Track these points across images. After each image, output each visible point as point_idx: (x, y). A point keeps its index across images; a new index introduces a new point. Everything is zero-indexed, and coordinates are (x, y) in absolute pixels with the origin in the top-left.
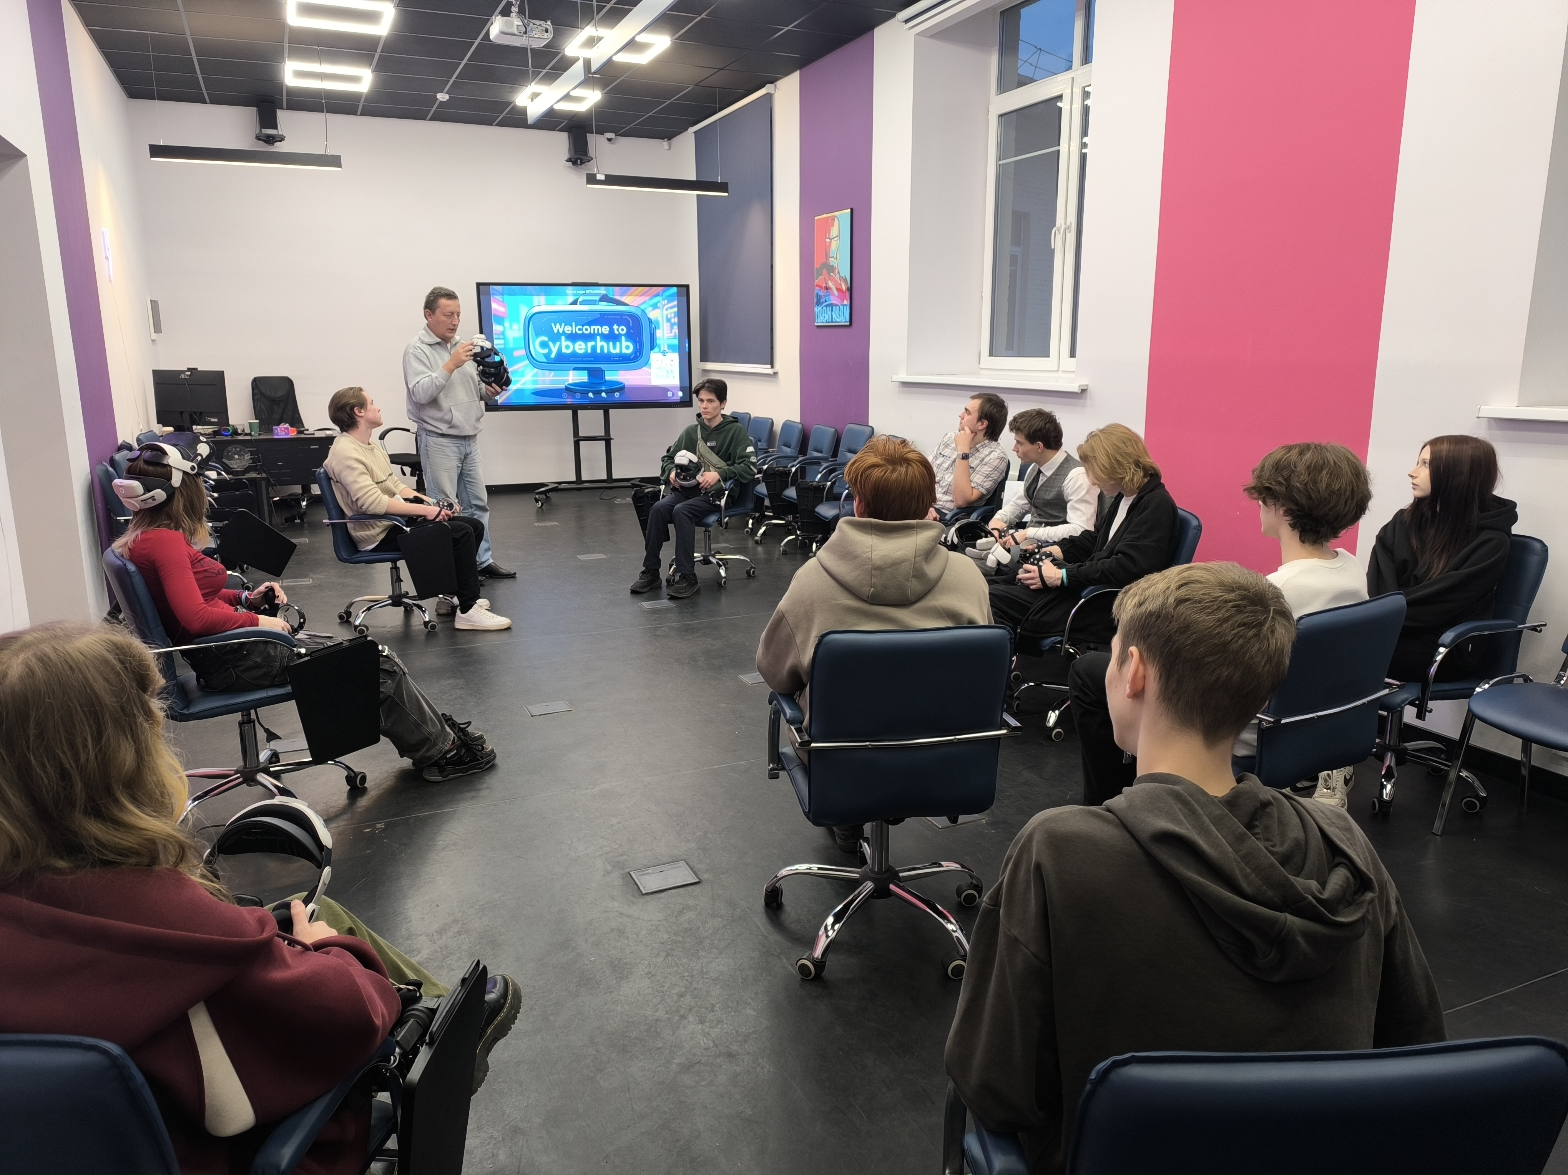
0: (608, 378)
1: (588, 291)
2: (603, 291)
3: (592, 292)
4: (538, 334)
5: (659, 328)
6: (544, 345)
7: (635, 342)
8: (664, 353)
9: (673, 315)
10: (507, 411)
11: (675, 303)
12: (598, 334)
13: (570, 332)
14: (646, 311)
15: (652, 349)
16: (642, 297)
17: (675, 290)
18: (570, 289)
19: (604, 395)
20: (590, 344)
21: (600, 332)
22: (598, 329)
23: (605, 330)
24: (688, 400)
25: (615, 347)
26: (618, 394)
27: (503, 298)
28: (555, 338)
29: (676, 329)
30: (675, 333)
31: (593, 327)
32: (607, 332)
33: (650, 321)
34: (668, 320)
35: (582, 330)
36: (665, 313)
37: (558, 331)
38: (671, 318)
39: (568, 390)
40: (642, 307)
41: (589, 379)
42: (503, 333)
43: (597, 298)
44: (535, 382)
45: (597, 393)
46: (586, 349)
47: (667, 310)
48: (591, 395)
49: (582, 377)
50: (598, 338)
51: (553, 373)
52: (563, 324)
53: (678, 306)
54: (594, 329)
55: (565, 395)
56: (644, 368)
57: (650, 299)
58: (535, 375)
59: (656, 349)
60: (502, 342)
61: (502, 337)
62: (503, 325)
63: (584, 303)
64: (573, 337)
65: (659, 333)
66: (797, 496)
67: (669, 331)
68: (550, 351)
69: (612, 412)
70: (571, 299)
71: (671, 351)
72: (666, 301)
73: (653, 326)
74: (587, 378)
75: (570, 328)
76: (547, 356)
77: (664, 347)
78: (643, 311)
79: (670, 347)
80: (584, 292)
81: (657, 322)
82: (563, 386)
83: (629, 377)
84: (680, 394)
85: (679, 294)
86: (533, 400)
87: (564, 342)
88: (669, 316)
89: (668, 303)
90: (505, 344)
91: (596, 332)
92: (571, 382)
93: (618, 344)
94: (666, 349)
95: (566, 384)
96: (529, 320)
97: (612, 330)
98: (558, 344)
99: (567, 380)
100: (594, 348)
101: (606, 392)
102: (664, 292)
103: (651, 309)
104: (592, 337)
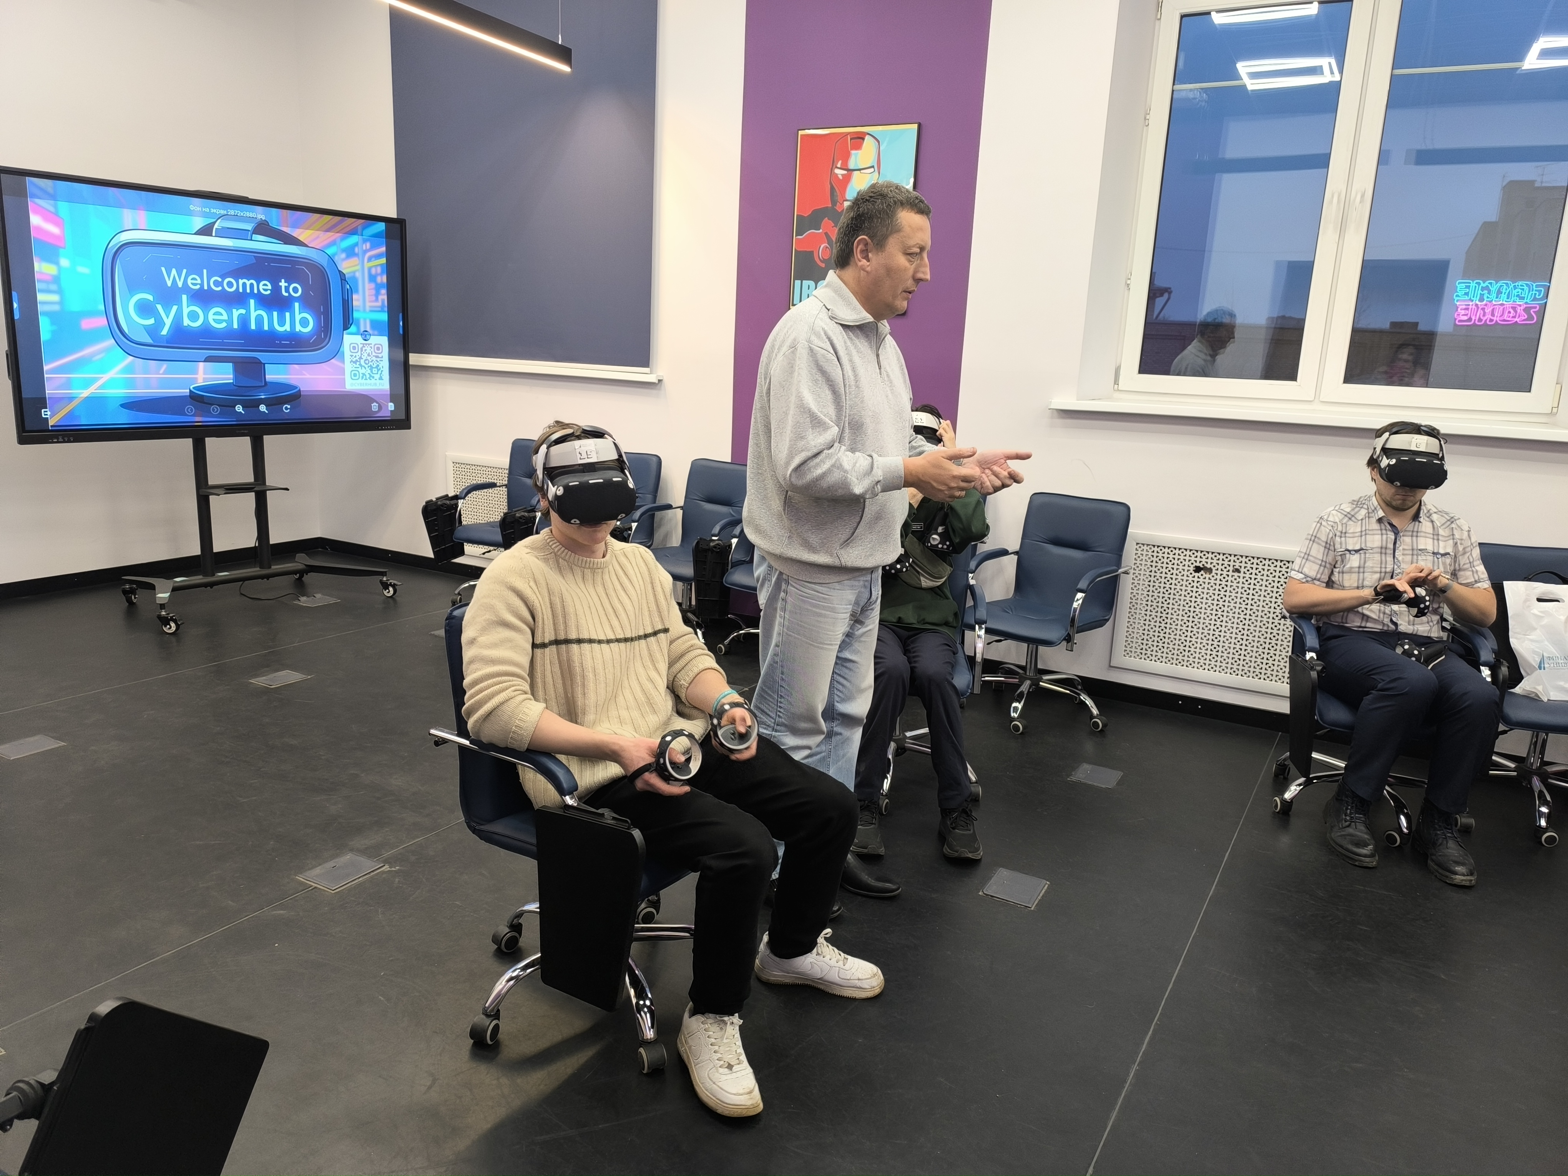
0: (269, 377)
1: (232, 212)
2: (259, 213)
3: (238, 213)
4: (133, 287)
5: (357, 291)
6: (145, 309)
7: (317, 315)
8: (365, 335)
9: (379, 270)
10: (69, 441)
11: (384, 249)
12: (252, 295)
13: (198, 287)
14: (336, 259)
15: (346, 326)
16: (330, 234)
17: (381, 226)
18: (196, 204)
19: (263, 408)
20: (236, 313)
21: (256, 291)
22: (252, 285)
23: (265, 287)
24: (403, 417)
25: (282, 322)
26: (289, 407)
27: (56, 207)
28: (170, 296)
29: (383, 296)
30: (383, 301)
31: (241, 282)
32: (269, 292)
33: (342, 277)
34: (372, 278)
35: (221, 284)
37: (174, 281)
38: (376, 275)
39: (197, 399)
40: (330, 251)
41: (236, 378)
42: (56, 280)
43: (249, 227)
44: (131, 383)
45: (250, 404)
46: (230, 321)
47: (370, 259)
48: (239, 408)
49: (222, 374)
50: (252, 302)
51: (165, 365)
52: (185, 271)
53: (389, 254)
54: (244, 285)
55: (189, 408)
56: (333, 361)
57: (343, 239)
58: (129, 369)
59: (353, 329)
60: (55, 298)
61: (53, 287)
62: (57, 263)
63: (224, 233)
64: (204, 298)
65: (357, 300)
67: (374, 298)
68: (160, 323)
69: (270, 440)
70: (199, 223)
71: (376, 333)
72: (368, 245)
73: (348, 287)
74: (232, 376)
75: (189, 282)
76: (153, 331)
77: (365, 325)
78: (331, 259)
79: (375, 324)
80: (223, 212)
81: (355, 279)
82: (185, 392)
83: (308, 376)
84: (391, 406)
85: (388, 235)
86: (124, 418)
87: (187, 307)
88: (373, 271)
89: (372, 248)
90: (61, 303)
92: (200, 383)
93: (288, 314)
94: (368, 328)
95: (191, 387)
96: (114, 256)
97: (276, 289)
98: (175, 308)
99: (194, 380)
100: (244, 321)
101: (268, 403)
102: (364, 228)
103: (343, 256)
104: (238, 299)
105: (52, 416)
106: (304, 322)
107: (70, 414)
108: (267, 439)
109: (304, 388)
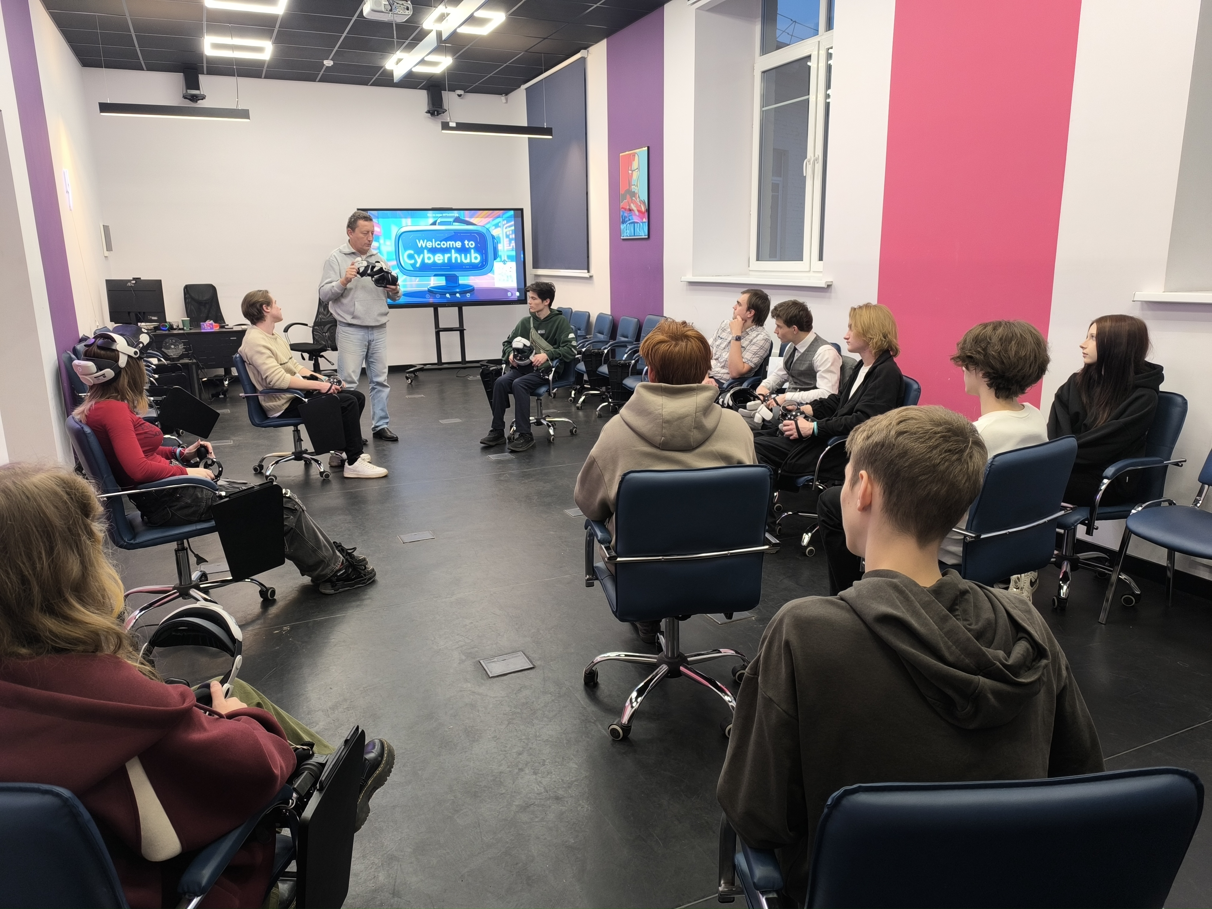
0: (461, 282)
1: (444, 215)
2: (456, 214)
3: (448, 215)
4: (406, 249)
5: (500, 243)
6: (411, 257)
7: (481, 254)
8: (504, 262)
9: (511, 232)
11: (513, 223)
12: (453, 248)
13: (431, 247)
15: (495, 259)
16: (487, 219)
17: (512, 212)
18: (430, 214)
19: (458, 295)
20: (447, 256)
21: (454, 246)
22: (453, 244)
23: (458, 244)
24: (524, 298)
25: (466, 258)
26: (470, 295)
28: (420, 251)
29: (513, 244)
30: (513, 246)
31: (448, 243)
32: (460, 246)
33: (493, 237)
34: (507, 236)
35: (440, 245)
36: (505, 230)
38: (510, 235)
39: (430, 292)
40: (487, 226)
41: (446, 283)
43: (452, 220)
45: (453, 294)
46: (444, 260)
47: (506, 228)
48: (448, 295)
49: (441, 281)
50: (453, 251)
51: (418, 279)
52: (426, 240)
53: (515, 225)
55: (428, 296)
56: (489, 274)
57: (493, 220)
59: (498, 259)
63: (441, 223)
64: (433, 251)
65: (500, 247)
66: (609, 371)
68: (416, 262)
69: (465, 309)
70: (431, 221)
71: (510, 260)
72: (505, 222)
73: (496, 241)
74: (444, 282)
75: (431, 244)
76: (413, 265)
77: (504, 257)
78: (488, 229)
79: (509, 257)
80: (441, 215)
81: (499, 238)
82: (426, 289)
83: (478, 281)
84: (518, 294)
85: (515, 216)
87: (427, 255)
88: (508, 233)
89: (507, 223)
91: (451, 246)
92: (432, 285)
93: (468, 255)
94: (506, 259)
95: (429, 287)
96: (399, 237)
97: (463, 245)
98: (422, 256)
99: (430, 284)
100: (450, 259)
101: (460, 293)
102: (503, 214)
103: (494, 227)
104: (447, 250)
108: (463, 308)
109: (475, 286)
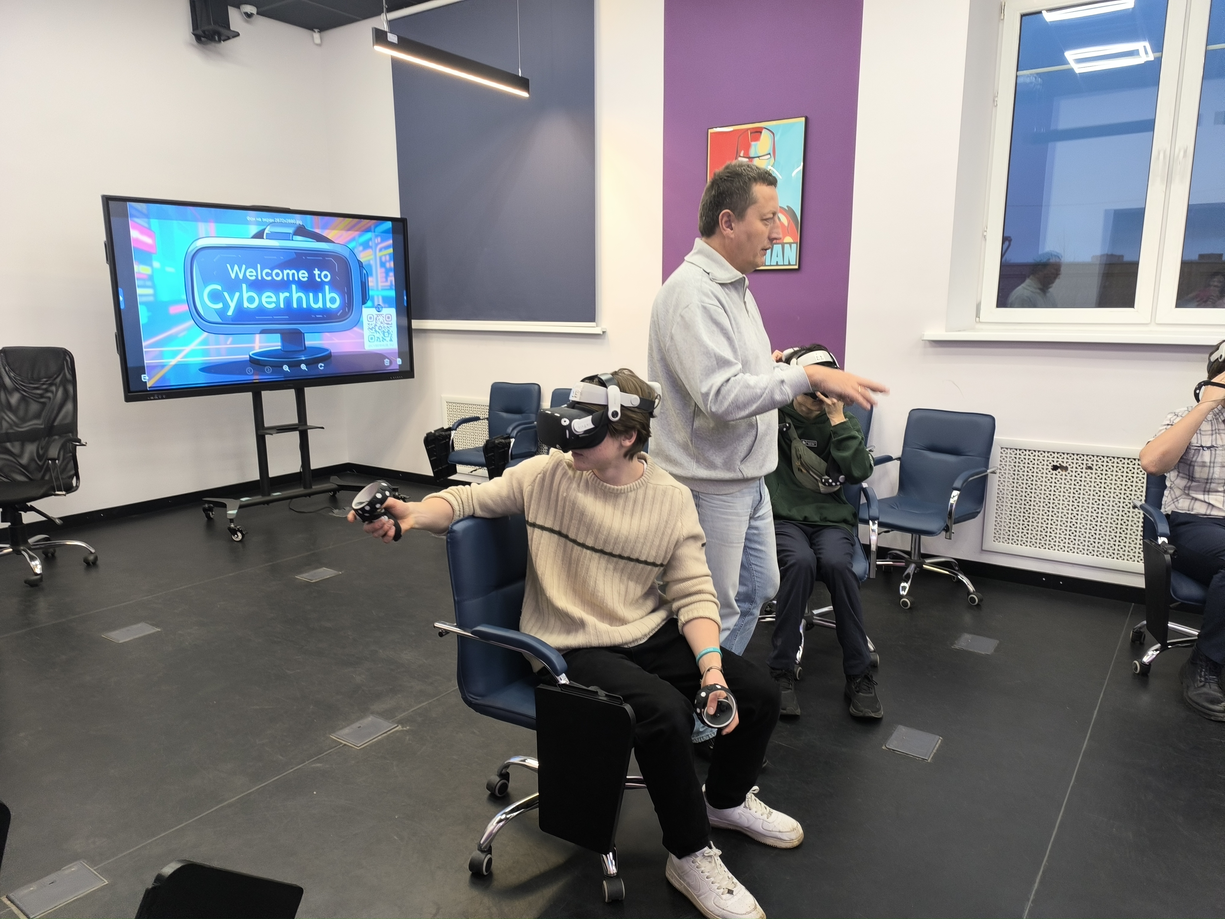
0: (308, 343)
1: (278, 220)
2: (298, 220)
3: (283, 221)
4: (206, 281)
5: (372, 275)
6: (216, 297)
7: (342, 295)
8: (378, 308)
9: (388, 258)
10: (163, 398)
11: (391, 242)
12: (294, 281)
13: (254, 278)
14: (356, 251)
15: (364, 302)
16: (350, 232)
17: (389, 224)
18: (251, 216)
19: (303, 367)
20: (283, 295)
21: (296, 279)
22: (293, 274)
23: (303, 275)
25: (316, 301)
26: (323, 365)
27: (149, 223)
28: (233, 286)
29: (392, 278)
31: (285, 272)
32: (306, 279)
33: (360, 264)
34: (383, 264)
35: (271, 275)
37: (237, 274)
38: (386, 261)
39: (255, 362)
40: (351, 245)
41: (283, 345)
42: (150, 278)
43: (291, 230)
44: (206, 353)
45: (295, 365)
46: (278, 302)
47: (381, 250)
48: (286, 368)
49: (274, 343)
50: (294, 287)
51: (230, 338)
52: (244, 266)
53: (395, 245)
54: (288, 274)
55: (249, 369)
56: (355, 329)
57: (360, 236)
58: (205, 342)
59: (369, 303)
60: (150, 291)
61: (149, 283)
62: (151, 265)
63: (273, 236)
64: (258, 286)
65: (371, 282)
67: (384, 280)
68: (226, 306)
70: (254, 230)
71: (387, 306)
72: (379, 239)
73: (365, 272)
74: (280, 344)
75: (248, 274)
76: (222, 313)
78: (352, 251)
79: (386, 300)
80: (271, 220)
81: (370, 265)
82: (247, 357)
83: (337, 341)
84: (399, 361)
85: (394, 231)
86: (202, 379)
87: (246, 294)
88: (383, 259)
89: (382, 242)
90: (155, 295)
91: (291, 278)
92: (257, 350)
93: (320, 295)
94: (381, 303)
95: (251, 354)
96: (193, 257)
97: (311, 276)
98: (237, 294)
99: (253, 348)
100: (288, 301)
101: (307, 363)
102: (376, 226)
103: (361, 248)
104: (284, 285)
105: (149, 380)
106: (333, 300)
107: (163, 378)
108: (307, 390)
109: (334, 350)
